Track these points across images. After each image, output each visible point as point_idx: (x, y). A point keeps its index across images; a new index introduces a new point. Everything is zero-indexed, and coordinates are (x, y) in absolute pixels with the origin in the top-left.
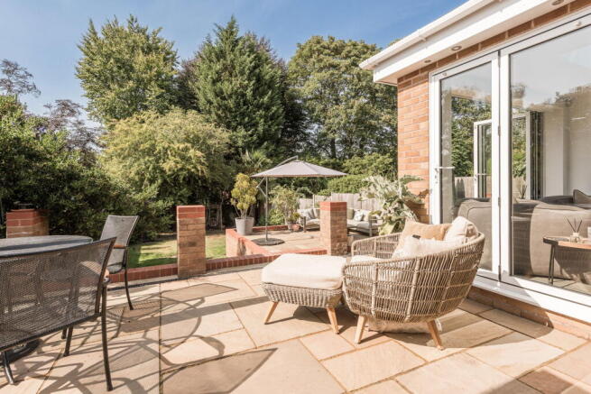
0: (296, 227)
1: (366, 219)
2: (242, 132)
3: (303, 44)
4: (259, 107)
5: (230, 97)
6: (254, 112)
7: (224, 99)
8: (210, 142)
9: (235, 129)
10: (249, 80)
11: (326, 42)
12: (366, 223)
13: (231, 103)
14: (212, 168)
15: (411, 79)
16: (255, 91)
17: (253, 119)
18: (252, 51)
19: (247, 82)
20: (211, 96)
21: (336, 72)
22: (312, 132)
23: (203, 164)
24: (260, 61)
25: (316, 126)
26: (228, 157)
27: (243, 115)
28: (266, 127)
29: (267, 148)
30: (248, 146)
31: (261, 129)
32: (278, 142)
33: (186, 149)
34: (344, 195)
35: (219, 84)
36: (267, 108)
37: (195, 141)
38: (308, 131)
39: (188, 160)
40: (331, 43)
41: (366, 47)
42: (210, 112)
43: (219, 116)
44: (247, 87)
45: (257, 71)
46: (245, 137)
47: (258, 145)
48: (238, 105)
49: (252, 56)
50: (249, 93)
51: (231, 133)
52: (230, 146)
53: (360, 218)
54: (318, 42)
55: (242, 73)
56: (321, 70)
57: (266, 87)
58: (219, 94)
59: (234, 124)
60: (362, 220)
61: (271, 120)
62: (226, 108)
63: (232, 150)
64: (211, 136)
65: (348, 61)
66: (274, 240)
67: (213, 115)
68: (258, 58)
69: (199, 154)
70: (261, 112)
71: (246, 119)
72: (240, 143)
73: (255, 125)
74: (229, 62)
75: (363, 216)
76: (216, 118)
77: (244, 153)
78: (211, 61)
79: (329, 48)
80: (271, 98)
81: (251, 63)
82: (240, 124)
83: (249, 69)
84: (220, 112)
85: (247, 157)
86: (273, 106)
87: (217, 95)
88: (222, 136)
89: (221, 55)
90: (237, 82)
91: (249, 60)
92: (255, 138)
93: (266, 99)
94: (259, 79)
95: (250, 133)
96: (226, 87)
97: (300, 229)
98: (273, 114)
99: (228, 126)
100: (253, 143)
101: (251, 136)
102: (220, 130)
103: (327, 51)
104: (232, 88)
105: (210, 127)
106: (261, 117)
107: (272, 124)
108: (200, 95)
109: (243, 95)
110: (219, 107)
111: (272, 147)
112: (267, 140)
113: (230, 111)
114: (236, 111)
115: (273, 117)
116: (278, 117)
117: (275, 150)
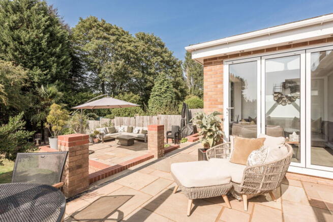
1: (140, 132)
2: (38, 71)
3: (84, 19)
4: (52, 55)
5: (28, 43)
6: (48, 58)
7: (21, 44)
8: (8, 76)
9: (31, 68)
10: (44, 34)
11: (100, 22)
12: (141, 134)
15: (213, 61)
16: (49, 42)
17: (46, 63)
18: (45, 13)
19: (42, 35)
20: (7, 39)
21: (108, 42)
22: (88, 76)
24: (52, 22)
25: (90, 73)
26: (24, 90)
27: (39, 59)
28: (59, 70)
29: (58, 85)
30: (43, 82)
31: (54, 70)
32: (67, 82)
34: (124, 118)
35: (16, 32)
36: (59, 57)
38: (85, 76)
40: (104, 24)
41: (123, 31)
42: (6, 52)
43: (15, 57)
44: (42, 38)
45: (51, 29)
46: (40, 75)
47: (52, 81)
48: (34, 51)
49: (47, 17)
50: (44, 43)
51: (28, 71)
53: (137, 132)
54: (95, 21)
55: (38, 27)
56: (98, 38)
57: (57, 41)
59: (31, 65)
60: (138, 133)
61: (62, 65)
62: (23, 51)
63: (28, 85)
64: (8, 72)
65: (114, 38)
68: (51, 19)
70: (55, 59)
71: (42, 62)
72: (36, 79)
73: (50, 67)
74: (26, 17)
75: (139, 131)
76: (11, 57)
77: (40, 87)
78: (7, 11)
79: (102, 27)
80: (62, 50)
81: (46, 22)
82: (36, 65)
83: (44, 26)
84: (16, 53)
85: (42, 90)
86: (63, 55)
87: (14, 40)
89: (17, 9)
90: (33, 34)
91: (44, 19)
92: (49, 76)
93: (58, 49)
94: (52, 35)
95: (45, 72)
96: (24, 35)
98: (63, 61)
99: (25, 66)
100: (47, 80)
101: (46, 75)
102: (18, 68)
103: (101, 28)
104: (29, 38)
106: (54, 62)
107: (63, 68)
109: (39, 44)
110: (16, 49)
111: (62, 84)
112: (59, 79)
113: (27, 54)
114: (32, 55)
115: (63, 63)
116: (67, 64)
117: (65, 87)
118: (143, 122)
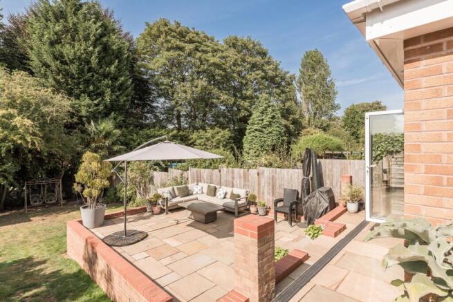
0: (156, 209)
1: (228, 196)
2: (86, 100)
3: (151, 23)
4: (106, 76)
5: (72, 62)
6: (100, 81)
8: (45, 109)
10: (95, 47)
11: (172, 25)
12: (229, 200)
13: (73, 69)
14: (47, 139)
16: (101, 60)
17: (98, 88)
18: (97, 19)
19: (91, 49)
20: (48, 58)
21: (182, 53)
22: (159, 105)
23: (34, 134)
24: (106, 30)
25: (162, 100)
26: (70, 127)
27: (87, 82)
28: (114, 97)
29: (115, 119)
30: (95, 117)
31: (107, 98)
32: (128, 114)
33: (11, 116)
34: (202, 170)
35: (58, 47)
36: (115, 79)
37: (24, 107)
38: (155, 104)
39: (14, 129)
40: (177, 28)
41: (206, 37)
42: (45, 76)
43: (58, 82)
44: (92, 53)
45: (105, 39)
46: (89, 106)
47: (106, 115)
48: (81, 72)
49: (99, 24)
50: (94, 61)
51: (74, 101)
52: (72, 115)
53: (223, 196)
54: (166, 25)
55: (86, 39)
56: (168, 50)
57: (113, 57)
58: (59, 57)
59: (77, 92)
60: (225, 198)
61: (119, 90)
62: (67, 74)
63: (75, 120)
64: (46, 103)
65: (192, 46)
67: (51, 80)
68: (104, 27)
69: (28, 122)
70: (108, 82)
71: (91, 88)
72: (84, 112)
73: (101, 94)
74: (71, 25)
75: (226, 194)
76: (53, 83)
77: (89, 123)
78: (47, 20)
79: (176, 32)
80: (119, 69)
81: (97, 30)
82: (84, 92)
83: (94, 35)
84: (58, 77)
85: (92, 127)
86: (121, 76)
87: (56, 58)
88: (62, 104)
89: (60, 16)
90: (80, 47)
91: (94, 27)
92: (101, 108)
93: (113, 68)
94: (106, 48)
95: (96, 102)
96: (68, 51)
97: (162, 211)
98: (121, 85)
99: (70, 93)
100: (99, 113)
101: (97, 105)
102: (59, 97)
103: (173, 34)
104: (75, 53)
105: (46, 93)
106: (107, 86)
107: (121, 94)
108: (33, 56)
109: (88, 62)
110: (59, 72)
111: (120, 118)
112: (115, 111)
113: (72, 77)
114: (79, 78)
115: (121, 87)
116: (127, 88)
117: (124, 121)
118: (233, 178)
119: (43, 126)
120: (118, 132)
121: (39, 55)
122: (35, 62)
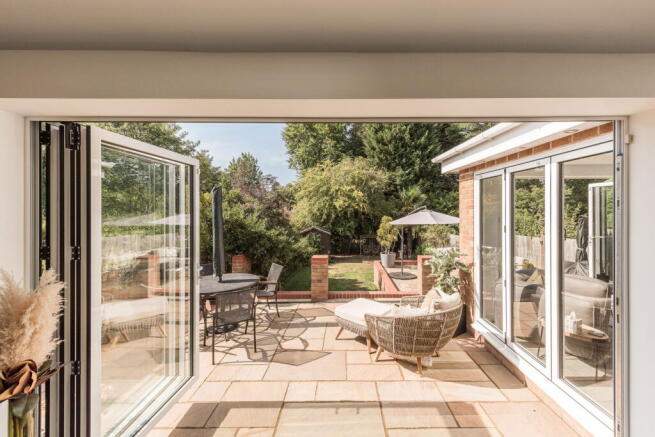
2: (400, 171)
4: (416, 148)
5: (390, 142)
6: (412, 153)
7: (384, 144)
8: (371, 183)
9: (394, 170)
10: (407, 125)
13: (391, 148)
14: (372, 205)
16: (412, 133)
17: (410, 160)
19: (404, 127)
20: (374, 144)
23: (364, 202)
26: (387, 195)
27: (401, 156)
28: (423, 165)
29: (423, 185)
30: (406, 185)
31: (417, 168)
33: (352, 191)
35: (380, 134)
36: (424, 148)
37: (360, 183)
39: (354, 199)
42: (374, 157)
43: (380, 159)
44: (405, 131)
46: (402, 176)
47: (415, 181)
48: (396, 148)
50: (407, 137)
51: (390, 173)
52: (390, 185)
57: (423, 129)
58: (380, 141)
59: (394, 165)
61: (428, 157)
62: (387, 153)
63: (392, 188)
64: (372, 179)
66: (408, 274)
67: (376, 159)
69: (361, 194)
70: (419, 152)
71: (404, 160)
72: (398, 182)
73: (412, 164)
76: (378, 161)
77: (402, 190)
80: (429, 139)
82: (398, 165)
84: (382, 156)
85: (403, 194)
86: (430, 145)
87: (378, 142)
88: (383, 176)
90: (396, 129)
92: (412, 176)
93: (423, 140)
96: (387, 134)
98: (431, 152)
99: (389, 167)
100: (410, 181)
101: (409, 173)
102: (380, 172)
104: (392, 135)
105: (371, 171)
106: (418, 156)
108: (365, 142)
109: (402, 139)
110: (381, 152)
111: (428, 183)
112: (422, 177)
113: (390, 154)
114: (395, 154)
115: (430, 155)
116: (436, 154)
117: (432, 186)
119: (369, 196)
120: (423, 196)
121: (370, 142)
122: (367, 148)
